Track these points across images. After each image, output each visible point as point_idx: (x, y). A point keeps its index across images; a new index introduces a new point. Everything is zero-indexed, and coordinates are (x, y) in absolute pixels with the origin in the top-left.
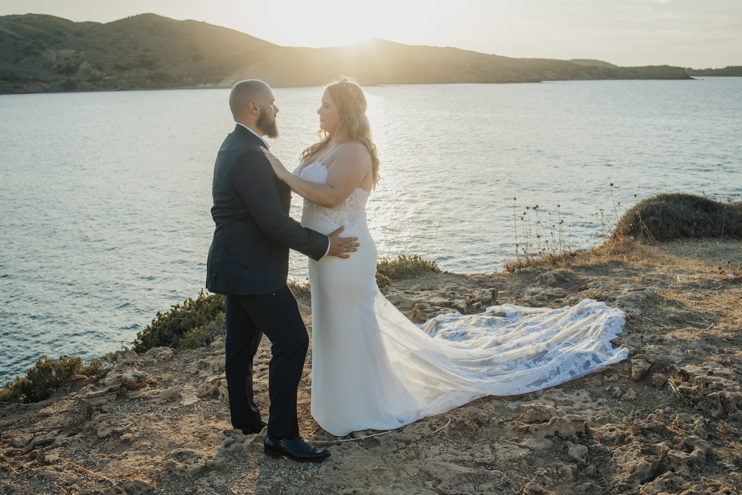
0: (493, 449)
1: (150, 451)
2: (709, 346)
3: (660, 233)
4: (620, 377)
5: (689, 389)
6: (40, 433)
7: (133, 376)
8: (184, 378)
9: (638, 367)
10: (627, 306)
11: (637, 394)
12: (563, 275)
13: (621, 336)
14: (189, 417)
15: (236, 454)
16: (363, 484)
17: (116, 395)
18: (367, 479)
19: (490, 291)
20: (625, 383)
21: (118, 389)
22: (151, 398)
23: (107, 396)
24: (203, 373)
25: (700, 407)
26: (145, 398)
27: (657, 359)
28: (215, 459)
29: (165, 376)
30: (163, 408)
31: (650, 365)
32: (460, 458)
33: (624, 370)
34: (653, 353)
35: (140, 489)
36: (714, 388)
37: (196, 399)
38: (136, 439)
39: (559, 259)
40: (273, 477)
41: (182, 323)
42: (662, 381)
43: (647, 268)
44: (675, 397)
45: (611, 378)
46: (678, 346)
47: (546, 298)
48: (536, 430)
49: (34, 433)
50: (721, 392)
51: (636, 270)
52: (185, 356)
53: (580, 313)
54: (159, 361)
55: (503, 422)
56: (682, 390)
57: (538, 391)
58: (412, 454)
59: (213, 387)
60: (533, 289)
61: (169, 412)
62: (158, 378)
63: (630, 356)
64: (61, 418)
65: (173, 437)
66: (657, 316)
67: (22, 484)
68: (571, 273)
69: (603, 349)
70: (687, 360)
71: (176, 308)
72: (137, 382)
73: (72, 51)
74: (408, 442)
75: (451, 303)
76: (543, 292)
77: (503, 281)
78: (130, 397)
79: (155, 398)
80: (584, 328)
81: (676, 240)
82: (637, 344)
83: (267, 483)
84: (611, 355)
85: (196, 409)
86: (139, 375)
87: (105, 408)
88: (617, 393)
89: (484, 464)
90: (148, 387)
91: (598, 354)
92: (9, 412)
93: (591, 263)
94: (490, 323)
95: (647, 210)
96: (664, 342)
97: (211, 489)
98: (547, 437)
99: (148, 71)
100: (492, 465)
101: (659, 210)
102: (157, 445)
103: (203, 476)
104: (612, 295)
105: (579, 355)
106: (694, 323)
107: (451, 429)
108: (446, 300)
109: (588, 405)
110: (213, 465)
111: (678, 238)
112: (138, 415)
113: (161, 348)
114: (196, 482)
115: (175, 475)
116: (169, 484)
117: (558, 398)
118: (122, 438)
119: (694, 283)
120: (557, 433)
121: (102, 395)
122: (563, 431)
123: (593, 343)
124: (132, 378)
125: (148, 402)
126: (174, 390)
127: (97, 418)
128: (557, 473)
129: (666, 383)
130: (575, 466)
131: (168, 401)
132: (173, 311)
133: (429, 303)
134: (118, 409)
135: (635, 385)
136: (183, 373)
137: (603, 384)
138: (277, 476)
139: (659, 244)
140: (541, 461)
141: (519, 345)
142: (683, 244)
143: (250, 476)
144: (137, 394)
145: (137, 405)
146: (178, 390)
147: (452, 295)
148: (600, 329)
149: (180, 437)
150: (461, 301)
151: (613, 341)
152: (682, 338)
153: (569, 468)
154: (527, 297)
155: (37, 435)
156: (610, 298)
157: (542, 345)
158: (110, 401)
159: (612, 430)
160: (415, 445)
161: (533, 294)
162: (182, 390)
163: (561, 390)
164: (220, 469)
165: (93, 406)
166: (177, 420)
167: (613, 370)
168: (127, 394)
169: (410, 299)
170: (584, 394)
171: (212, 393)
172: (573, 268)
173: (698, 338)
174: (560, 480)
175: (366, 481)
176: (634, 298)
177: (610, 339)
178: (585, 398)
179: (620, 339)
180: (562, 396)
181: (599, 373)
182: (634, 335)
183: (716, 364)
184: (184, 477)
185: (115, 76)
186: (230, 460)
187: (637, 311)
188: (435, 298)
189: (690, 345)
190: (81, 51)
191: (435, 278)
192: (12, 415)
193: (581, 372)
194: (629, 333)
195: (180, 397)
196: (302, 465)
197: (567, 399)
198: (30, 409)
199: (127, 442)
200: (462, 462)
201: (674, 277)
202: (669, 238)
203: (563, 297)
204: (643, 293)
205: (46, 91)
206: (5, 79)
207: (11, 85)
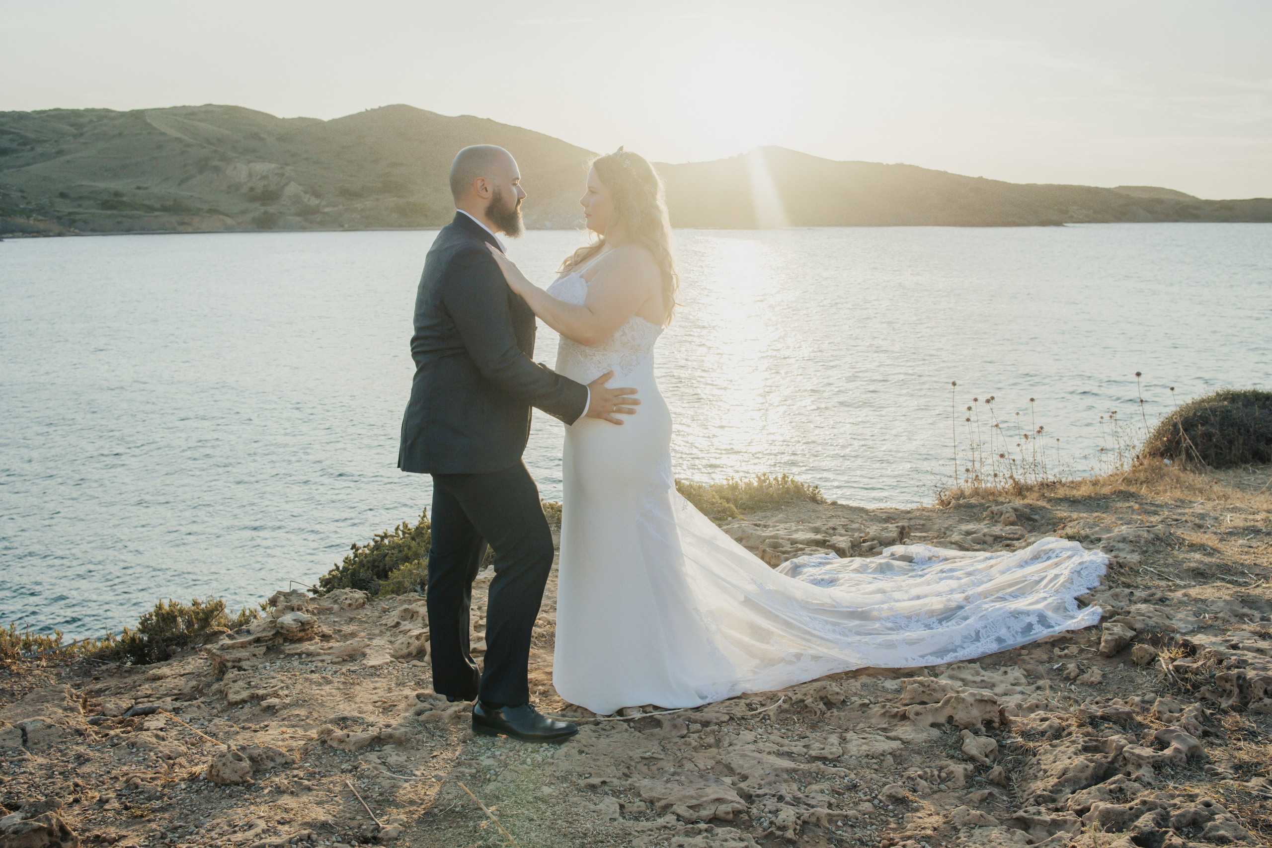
0: (843, 740)
1: (303, 723)
2: (1246, 610)
3: (1217, 454)
4: (1081, 651)
5: (1188, 667)
6: (146, 700)
7: (295, 620)
8: (377, 632)
9: (1110, 634)
10: (1119, 549)
11: (1104, 676)
12: (1028, 510)
13: (1096, 592)
14: (372, 682)
15: (430, 726)
16: (620, 774)
17: (264, 649)
18: (628, 768)
19: (897, 527)
20: (1088, 659)
21: (270, 640)
22: (319, 654)
23: (252, 649)
24: (406, 625)
25: (1204, 694)
26: (309, 654)
27: (1147, 625)
28: (395, 729)
29: (347, 629)
30: (335, 668)
31: (1134, 633)
32: (786, 749)
33: (1089, 640)
34: (1143, 615)
35: (273, 760)
36: (1232, 666)
37: (388, 659)
38: (285, 707)
39: (1030, 489)
40: (481, 758)
41: (387, 558)
42: (1148, 656)
43: (1179, 504)
44: (1166, 680)
45: (1066, 651)
46: (1190, 608)
47: (989, 539)
48: (917, 714)
49: (136, 699)
50: (1242, 670)
51: (1157, 506)
52: (384, 605)
53: (1036, 558)
54: (342, 608)
55: (869, 705)
56: (1177, 669)
57: (939, 666)
58: (711, 740)
59: (417, 643)
60: (970, 527)
61: (343, 674)
62: (335, 630)
63: (1103, 619)
64: (181, 682)
65: (341, 706)
66: (1167, 565)
67: (103, 753)
68: (1044, 507)
69: (1060, 608)
70: (1202, 628)
71: (383, 538)
72: (300, 631)
73: (273, 166)
74: (706, 724)
75: (825, 541)
76: (986, 530)
77: (929, 519)
78: (287, 652)
79: (325, 654)
80: (1036, 578)
81: (1243, 466)
82: (1123, 604)
83: (470, 766)
84: (1072, 617)
85: (386, 671)
86: (303, 620)
87: (244, 664)
88: (1069, 673)
89: (824, 759)
90: (317, 639)
91: (1049, 614)
92: (105, 675)
93: (1080, 493)
94: (883, 569)
95: (1195, 414)
96: (1168, 602)
97: (380, 766)
98: (933, 725)
99: (395, 199)
100: (835, 761)
101: (1216, 416)
102: (315, 715)
103: (372, 750)
104: (1096, 533)
105: (1016, 614)
106: (1229, 578)
107: (781, 710)
108: (819, 537)
109: (1019, 688)
110: (391, 736)
111: (1246, 462)
112: (295, 675)
113: (347, 590)
114: (360, 757)
115: (331, 746)
116: (319, 758)
117: (970, 677)
118: (264, 703)
119: (1253, 526)
120: (950, 719)
121: (243, 646)
122: (961, 716)
123: (1045, 598)
124: (293, 622)
125: (314, 659)
126: (355, 644)
127: (231, 675)
128: (939, 776)
129: (1154, 658)
130: (970, 767)
131: (344, 660)
132: (376, 542)
133: (789, 539)
134: (265, 668)
135: (1104, 662)
136: (376, 626)
137: (1050, 660)
138: (489, 757)
139: (1212, 472)
140: (918, 759)
141: (918, 597)
142: (1254, 472)
143: (448, 755)
144: (298, 648)
145: (296, 663)
146: (362, 644)
147: (831, 531)
148: (1062, 579)
149: (353, 707)
150: (841, 539)
151: (1082, 598)
152: (1199, 597)
153: (959, 769)
154: (956, 537)
155: (140, 703)
156: (1093, 537)
157: (958, 597)
158: (254, 655)
159: (1043, 720)
160: (716, 728)
161: (968, 533)
162: (369, 645)
163: (977, 666)
164: (400, 743)
165: (228, 661)
166: (353, 684)
167: (1071, 639)
168: (282, 648)
169: (759, 533)
170: (1016, 673)
171: (414, 653)
172: (1050, 500)
173: (1228, 598)
174: (942, 787)
175: (626, 771)
176: (1131, 538)
177: (1076, 594)
178: (1015, 679)
179: (1093, 595)
180: (978, 674)
181: (1046, 643)
182: (1118, 590)
183: (1250, 634)
184: (343, 750)
185: (341, 207)
186: (420, 732)
187: (1134, 558)
188: (800, 532)
189: (1212, 608)
190: (287, 165)
191: (814, 511)
192: (109, 679)
193: (1015, 640)
194: (1111, 588)
195: (364, 655)
196: (530, 746)
197: (985, 678)
198: (138, 672)
199: (271, 710)
200: (789, 755)
201: (1222, 518)
202: (1231, 462)
203: (1018, 539)
204: (1148, 531)
205: (229, 230)
206: (165, 209)
207: (174, 219)
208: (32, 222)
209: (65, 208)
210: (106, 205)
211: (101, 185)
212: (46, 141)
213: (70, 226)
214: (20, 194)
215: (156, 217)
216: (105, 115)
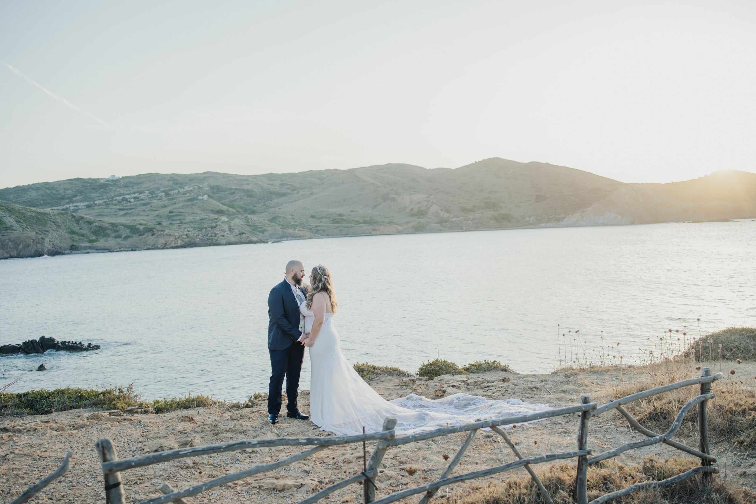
73: (424, 196)
99: (492, 212)
185: (461, 217)
190: (431, 195)
205: (400, 233)
206: (365, 222)
207: (370, 227)
208: (297, 232)
209: (313, 223)
210: (335, 221)
211: (332, 210)
212: (305, 188)
213: (316, 233)
214: (291, 217)
215: (361, 226)
216: (336, 172)
